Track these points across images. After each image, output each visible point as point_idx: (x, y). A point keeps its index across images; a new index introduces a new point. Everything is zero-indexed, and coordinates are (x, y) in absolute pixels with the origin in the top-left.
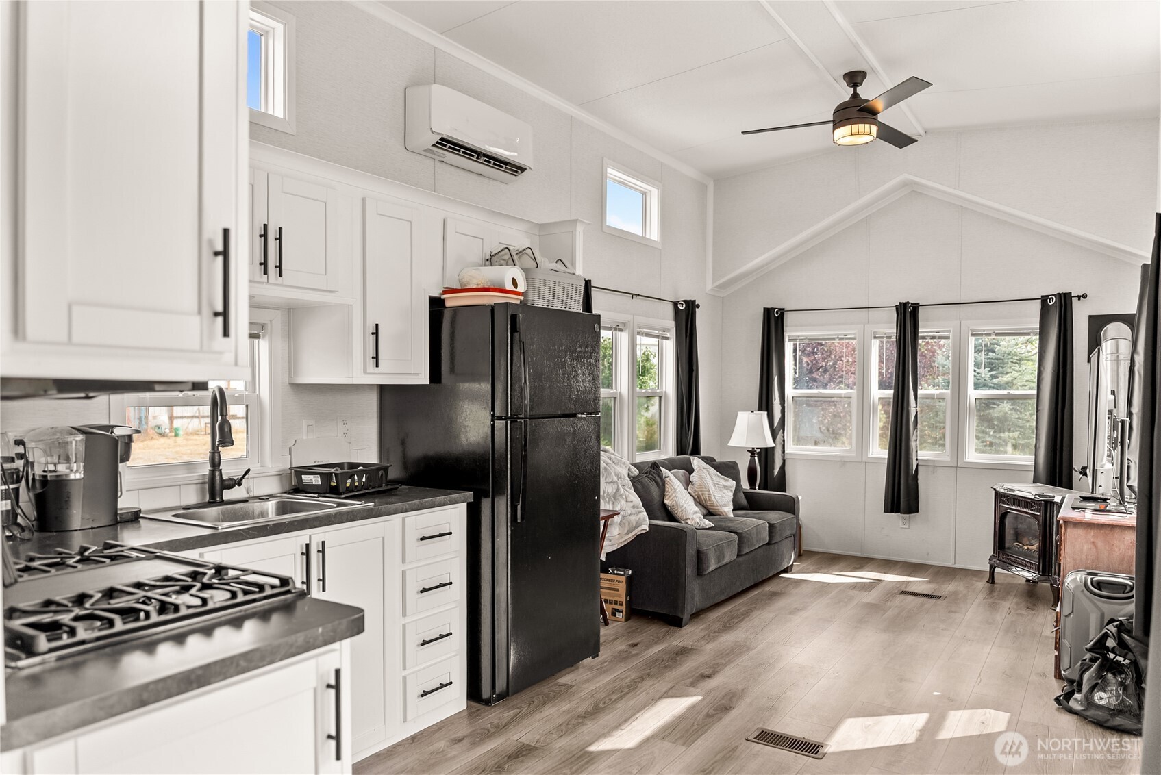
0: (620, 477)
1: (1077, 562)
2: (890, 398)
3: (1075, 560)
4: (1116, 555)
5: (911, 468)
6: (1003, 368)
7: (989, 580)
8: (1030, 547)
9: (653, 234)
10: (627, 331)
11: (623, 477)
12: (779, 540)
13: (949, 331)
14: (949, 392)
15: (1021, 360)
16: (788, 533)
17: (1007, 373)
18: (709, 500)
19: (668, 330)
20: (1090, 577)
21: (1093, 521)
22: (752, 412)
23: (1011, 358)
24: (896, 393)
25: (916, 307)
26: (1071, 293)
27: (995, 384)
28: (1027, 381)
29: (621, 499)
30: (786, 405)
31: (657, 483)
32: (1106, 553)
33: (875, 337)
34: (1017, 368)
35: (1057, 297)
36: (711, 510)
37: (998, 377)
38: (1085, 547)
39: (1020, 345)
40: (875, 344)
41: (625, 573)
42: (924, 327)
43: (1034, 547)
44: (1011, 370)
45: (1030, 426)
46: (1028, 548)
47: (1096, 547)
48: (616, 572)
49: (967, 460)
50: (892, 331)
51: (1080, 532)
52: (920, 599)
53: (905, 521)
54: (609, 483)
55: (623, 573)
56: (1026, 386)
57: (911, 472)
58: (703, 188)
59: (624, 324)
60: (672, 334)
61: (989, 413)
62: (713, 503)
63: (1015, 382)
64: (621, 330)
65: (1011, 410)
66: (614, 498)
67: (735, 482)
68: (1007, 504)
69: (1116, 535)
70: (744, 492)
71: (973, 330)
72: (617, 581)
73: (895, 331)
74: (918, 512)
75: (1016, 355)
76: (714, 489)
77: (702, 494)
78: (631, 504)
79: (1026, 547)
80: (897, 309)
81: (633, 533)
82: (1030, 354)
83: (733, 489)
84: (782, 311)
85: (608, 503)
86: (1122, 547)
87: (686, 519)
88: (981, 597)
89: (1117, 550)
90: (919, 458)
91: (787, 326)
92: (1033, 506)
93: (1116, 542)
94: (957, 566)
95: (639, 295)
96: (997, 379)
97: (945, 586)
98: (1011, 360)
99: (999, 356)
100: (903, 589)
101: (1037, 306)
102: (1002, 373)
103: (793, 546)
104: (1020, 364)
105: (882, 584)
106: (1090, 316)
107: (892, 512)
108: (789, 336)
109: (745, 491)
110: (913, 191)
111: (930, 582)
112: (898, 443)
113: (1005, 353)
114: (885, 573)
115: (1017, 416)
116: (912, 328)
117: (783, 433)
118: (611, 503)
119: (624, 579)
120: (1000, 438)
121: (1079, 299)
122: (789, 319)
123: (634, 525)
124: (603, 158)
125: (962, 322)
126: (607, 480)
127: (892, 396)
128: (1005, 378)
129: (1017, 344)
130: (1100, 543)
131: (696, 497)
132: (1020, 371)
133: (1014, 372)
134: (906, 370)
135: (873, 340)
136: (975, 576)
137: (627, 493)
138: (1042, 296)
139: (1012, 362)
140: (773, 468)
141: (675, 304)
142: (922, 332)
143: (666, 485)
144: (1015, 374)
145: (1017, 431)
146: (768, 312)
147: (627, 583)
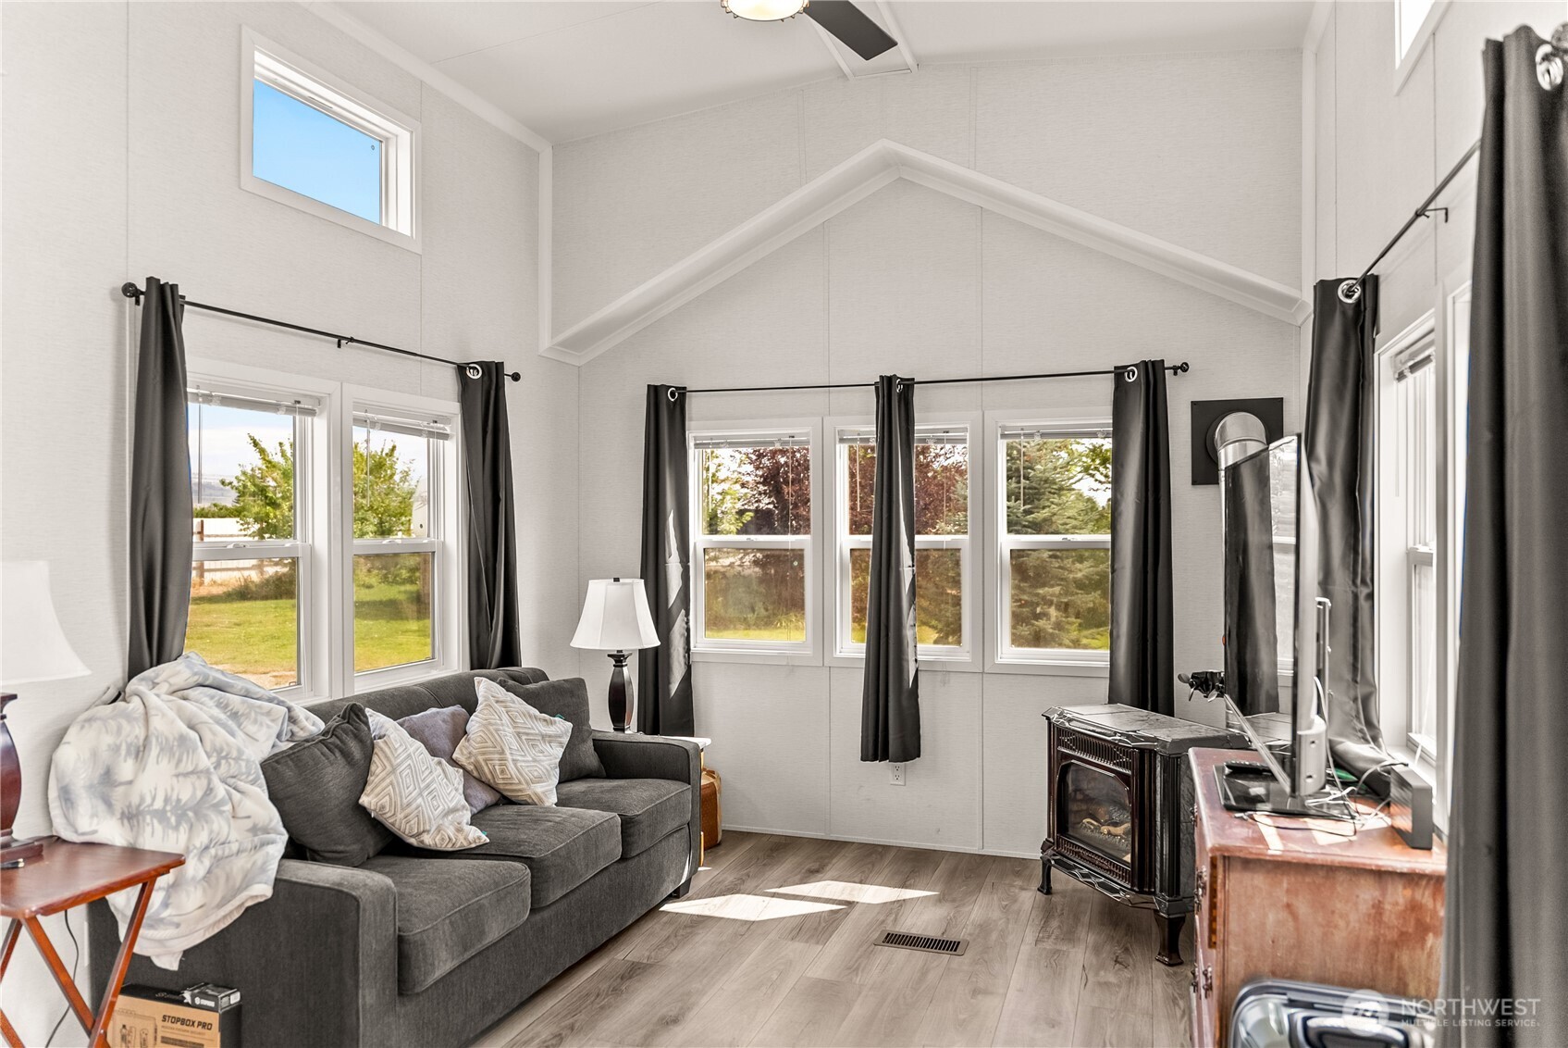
0: (226, 757)
1: (1255, 953)
2: (869, 550)
3: (1248, 948)
4: (1339, 937)
5: (906, 677)
6: (1039, 500)
7: (1042, 887)
8: (1112, 829)
9: (401, 220)
10: (325, 414)
11: (234, 754)
12: (648, 846)
13: (965, 430)
14: (966, 537)
15: (1061, 489)
16: (672, 824)
17: (1044, 508)
18: (503, 772)
19: (446, 420)
20: (1300, 1014)
21: (1289, 857)
22: (617, 580)
23: (1049, 487)
24: (878, 541)
25: (909, 385)
26: (1163, 361)
27: (1029, 522)
28: (1069, 518)
29: (213, 816)
30: (691, 564)
31: (346, 755)
32: (1318, 932)
33: (842, 440)
34: (1056, 501)
35: (1142, 367)
36: (506, 794)
37: (1032, 513)
38: (1271, 917)
39: (1059, 470)
40: (842, 452)
41: (217, 1004)
42: (925, 421)
43: (1119, 830)
44: (1049, 504)
45: (1074, 578)
46: (1109, 833)
47: (1294, 916)
48: (198, 1001)
49: (999, 661)
50: (869, 428)
51: (1258, 880)
52: (919, 956)
53: (897, 773)
54: (186, 775)
55: (211, 1004)
56: (1067, 524)
57: (905, 684)
58: (530, 157)
59: (319, 401)
60: (455, 428)
61: (1023, 562)
62: (512, 778)
63: (1054, 518)
64: (312, 413)
65: (1050, 557)
66: (196, 813)
67: (569, 725)
68: (1071, 749)
69: (1339, 889)
70: (594, 740)
71: (1004, 428)
72: (200, 1024)
73: (875, 429)
74: (919, 756)
75: (1055, 483)
76: (515, 745)
77: (486, 760)
78: (248, 824)
79: (1105, 829)
80: (877, 389)
81: (236, 902)
82: (1072, 481)
83: (566, 740)
84: (682, 392)
85: (176, 828)
86: (1353, 917)
87: (419, 834)
88: (1030, 936)
89: (1342, 923)
90: (919, 658)
91: (691, 420)
92: (1118, 757)
93: (1339, 906)
94: (990, 851)
95: (351, 340)
96: (1032, 516)
97: (967, 909)
98: (1049, 490)
99: (1034, 484)
100: (891, 928)
101: (1106, 386)
102: (1037, 508)
103: (686, 846)
104: (1060, 496)
105: (855, 913)
106: (1193, 403)
107: (875, 759)
108: (695, 438)
109: (598, 736)
110: (901, 178)
111: (940, 900)
112: (883, 634)
113: (1041, 480)
114: (861, 882)
115: (1057, 565)
116: (903, 424)
117: (687, 614)
118: (184, 828)
119: (214, 1019)
120: (1038, 595)
121: (1175, 373)
122: (694, 406)
123: (238, 885)
124: (240, 26)
125: (986, 413)
126: (182, 768)
127: (871, 547)
128: (1044, 514)
129: (1055, 468)
130: (1303, 908)
131: (470, 768)
132: (1060, 504)
133: (1053, 506)
134: (894, 499)
135: (838, 446)
136: (1018, 874)
137: (236, 796)
138: (1115, 368)
139: (1050, 492)
140: (669, 682)
141: (461, 369)
142: (921, 431)
143: (375, 758)
144: (1055, 508)
145: (1058, 585)
146: (655, 393)
147: (222, 1029)
